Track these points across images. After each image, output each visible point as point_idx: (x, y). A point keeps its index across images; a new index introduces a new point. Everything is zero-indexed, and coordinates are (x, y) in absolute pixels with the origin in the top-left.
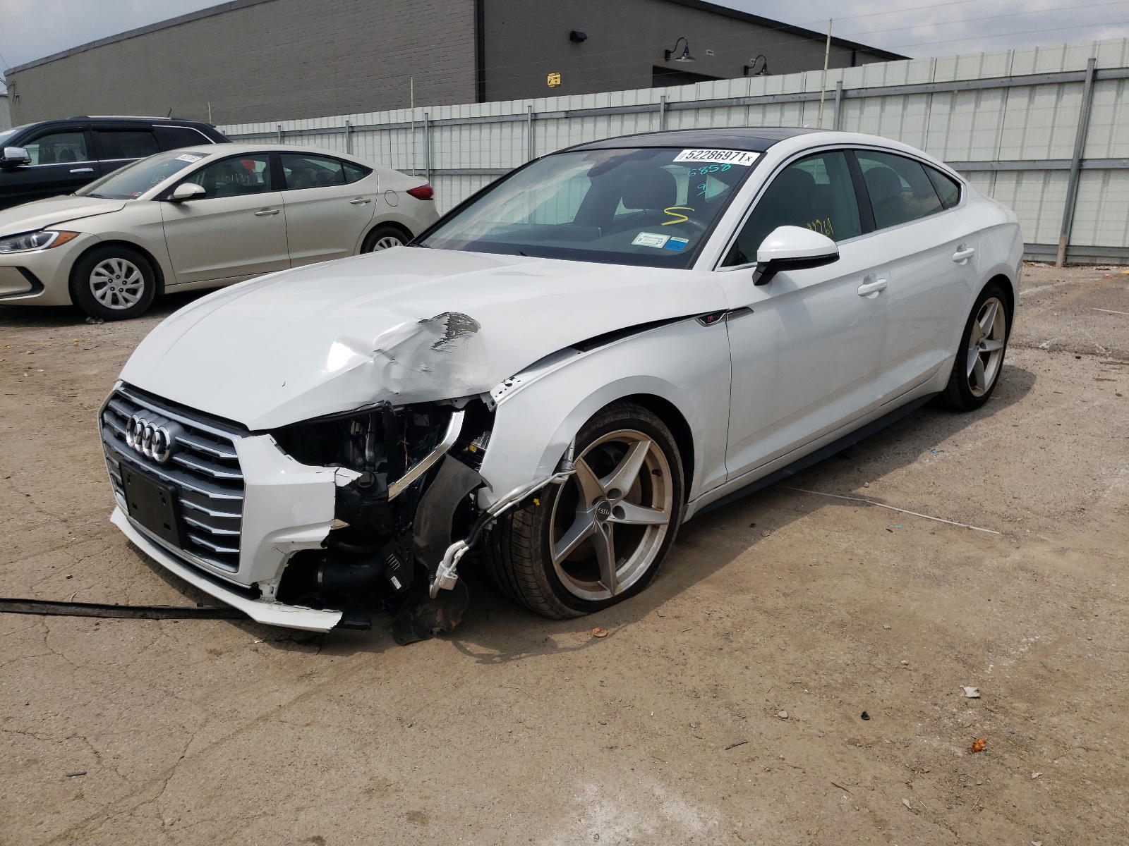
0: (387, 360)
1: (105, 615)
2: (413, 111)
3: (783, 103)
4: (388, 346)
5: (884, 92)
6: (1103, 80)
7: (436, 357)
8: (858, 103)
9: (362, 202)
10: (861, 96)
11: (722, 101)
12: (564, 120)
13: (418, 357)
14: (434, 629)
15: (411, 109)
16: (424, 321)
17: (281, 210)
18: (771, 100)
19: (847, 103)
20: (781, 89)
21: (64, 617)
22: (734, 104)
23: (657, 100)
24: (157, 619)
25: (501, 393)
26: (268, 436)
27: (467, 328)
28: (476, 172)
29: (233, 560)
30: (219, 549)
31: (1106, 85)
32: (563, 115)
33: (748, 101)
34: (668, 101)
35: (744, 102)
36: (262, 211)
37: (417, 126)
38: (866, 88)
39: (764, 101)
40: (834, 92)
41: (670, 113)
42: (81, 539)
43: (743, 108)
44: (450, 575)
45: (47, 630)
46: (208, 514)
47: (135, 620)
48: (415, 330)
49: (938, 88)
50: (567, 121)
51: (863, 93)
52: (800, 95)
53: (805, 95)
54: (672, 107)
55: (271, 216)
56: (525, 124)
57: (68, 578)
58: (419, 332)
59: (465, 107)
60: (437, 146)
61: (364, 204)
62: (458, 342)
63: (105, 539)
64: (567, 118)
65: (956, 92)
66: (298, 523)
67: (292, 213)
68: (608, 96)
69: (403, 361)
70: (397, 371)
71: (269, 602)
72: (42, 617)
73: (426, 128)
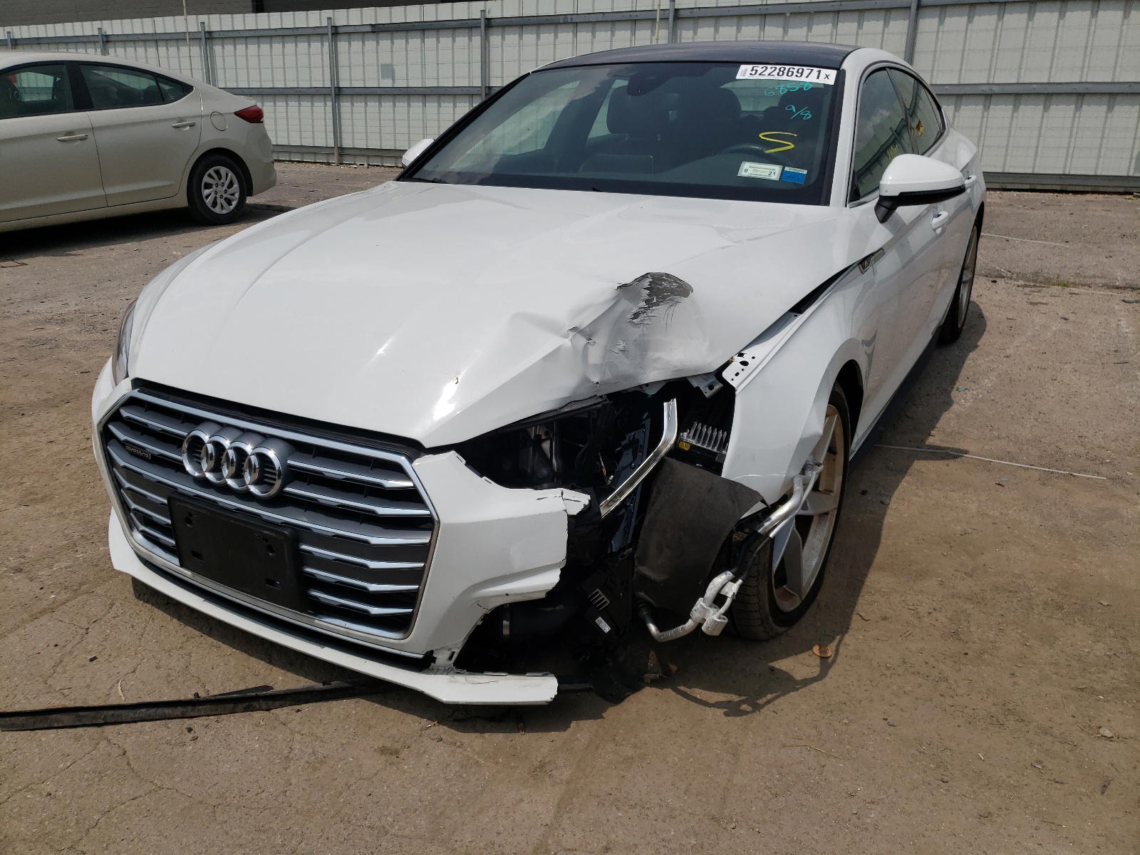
0: (583, 341)
1: (192, 714)
2: (186, 19)
3: (613, 21)
4: (585, 321)
5: (717, 13)
6: (926, 7)
7: (635, 333)
8: (690, 24)
9: (185, 126)
10: (694, 16)
11: (548, 17)
12: (371, 35)
13: (617, 333)
14: (646, 675)
15: (183, 17)
16: (623, 287)
17: (90, 135)
18: (600, 18)
19: (679, 23)
20: (610, 7)
21: (133, 725)
22: (561, 21)
23: (476, 15)
24: (268, 710)
25: (737, 374)
26: (453, 453)
27: (673, 292)
28: (269, 91)
29: (402, 624)
30: (375, 610)
31: (928, 11)
32: (369, 29)
33: (576, 19)
34: (488, 16)
35: (572, 19)
36: (66, 135)
37: (194, 38)
38: (700, 8)
39: (593, 18)
40: (667, 12)
41: (491, 29)
42: (64, 596)
43: (571, 26)
44: (719, 618)
45: (121, 752)
46: (366, 566)
47: (236, 715)
48: (614, 298)
49: (772, 10)
50: (374, 36)
51: (697, 13)
52: (631, 13)
53: (636, 14)
54: (493, 22)
55: (79, 142)
56: (325, 38)
57: (92, 660)
58: (617, 300)
59: (238, 18)
60: (219, 60)
61: (188, 127)
62: (660, 310)
63: (99, 590)
64: (374, 32)
65: (788, 14)
66: (517, 569)
67: (102, 137)
68: (420, 10)
69: (601, 340)
70: (595, 355)
71: (447, 671)
72: (99, 729)
73: (204, 40)
